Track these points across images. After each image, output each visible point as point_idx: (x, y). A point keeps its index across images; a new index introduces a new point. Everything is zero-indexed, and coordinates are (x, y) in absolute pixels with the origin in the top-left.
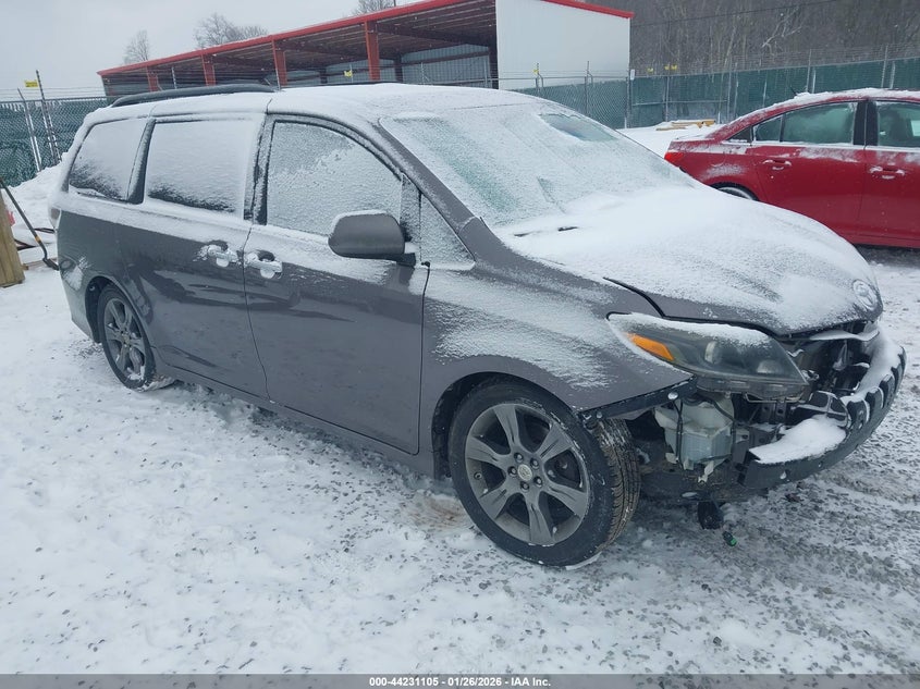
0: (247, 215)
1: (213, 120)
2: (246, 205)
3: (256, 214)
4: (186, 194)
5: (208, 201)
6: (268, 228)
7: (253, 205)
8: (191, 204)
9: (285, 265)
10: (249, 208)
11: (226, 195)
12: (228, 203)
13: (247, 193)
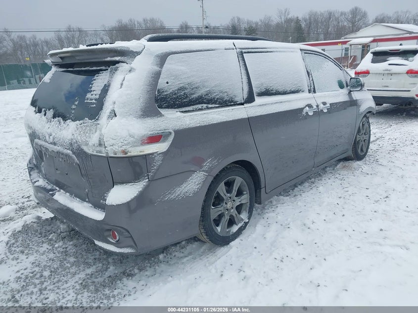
0: (310, 91)
1: (279, 52)
2: (308, 87)
3: (312, 90)
4: (281, 89)
5: (293, 90)
6: (317, 94)
7: (311, 86)
8: (285, 93)
9: (330, 104)
10: (310, 88)
11: (299, 85)
12: (301, 88)
13: (308, 82)
